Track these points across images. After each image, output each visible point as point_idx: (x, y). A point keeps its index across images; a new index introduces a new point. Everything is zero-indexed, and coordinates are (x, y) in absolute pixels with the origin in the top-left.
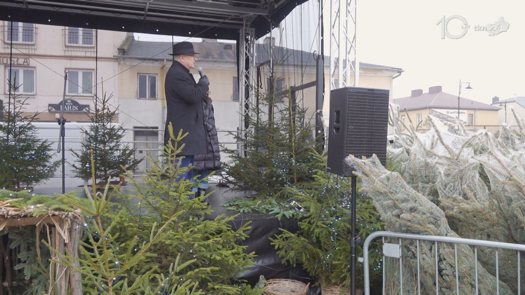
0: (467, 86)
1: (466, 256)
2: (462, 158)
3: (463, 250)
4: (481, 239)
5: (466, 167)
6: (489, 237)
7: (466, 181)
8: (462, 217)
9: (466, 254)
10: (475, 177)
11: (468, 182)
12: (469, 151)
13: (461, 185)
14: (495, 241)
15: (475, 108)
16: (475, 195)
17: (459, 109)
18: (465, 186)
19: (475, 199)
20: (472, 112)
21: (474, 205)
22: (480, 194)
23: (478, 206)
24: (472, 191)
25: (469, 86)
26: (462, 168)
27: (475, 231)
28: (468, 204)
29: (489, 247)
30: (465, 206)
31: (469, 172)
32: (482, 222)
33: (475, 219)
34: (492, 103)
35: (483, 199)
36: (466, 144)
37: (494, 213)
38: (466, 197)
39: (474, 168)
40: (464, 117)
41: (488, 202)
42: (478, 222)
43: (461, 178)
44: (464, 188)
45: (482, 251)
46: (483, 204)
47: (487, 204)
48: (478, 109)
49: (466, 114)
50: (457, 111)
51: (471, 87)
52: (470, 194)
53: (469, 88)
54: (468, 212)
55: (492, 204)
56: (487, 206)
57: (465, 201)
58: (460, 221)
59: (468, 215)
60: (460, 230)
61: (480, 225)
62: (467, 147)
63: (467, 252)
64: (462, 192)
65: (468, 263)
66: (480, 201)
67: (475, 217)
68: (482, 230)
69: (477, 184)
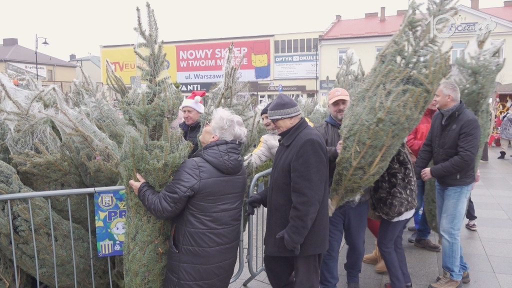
0: (44, 41)
1: (41, 208)
2: (32, 113)
3: (37, 203)
4: (56, 189)
5: (36, 122)
6: (63, 187)
7: (37, 136)
8: (35, 171)
9: (40, 206)
10: (46, 130)
11: (39, 136)
12: (39, 106)
13: (33, 140)
14: (68, 189)
15: (53, 64)
16: (47, 149)
17: (37, 64)
18: (36, 140)
19: (47, 152)
20: (51, 68)
21: (46, 158)
22: (52, 147)
23: (50, 158)
24: (44, 144)
25: (45, 41)
26: (32, 123)
27: (49, 183)
28: (40, 157)
29: (63, 196)
30: (38, 160)
31: (40, 127)
32: (55, 173)
33: (48, 171)
34: (69, 60)
35: (54, 151)
36: (35, 98)
37: (66, 163)
38: (38, 151)
39: (45, 122)
40: (43, 72)
41: (60, 154)
42: (51, 174)
43: (32, 133)
44: (36, 143)
45: (57, 200)
46: (55, 156)
47: (59, 155)
48: (57, 65)
49: (45, 70)
50: (35, 66)
51: (47, 42)
52: (42, 148)
53: (45, 43)
54: (41, 166)
55: (64, 155)
56: (59, 158)
57: (37, 155)
58: (34, 175)
59: (41, 168)
60: (35, 184)
61: (54, 176)
62: (37, 102)
63: (42, 204)
64: (33, 146)
65: (43, 214)
66: (52, 153)
67: (48, 169)
68: (56, 180)
69: (48, 137)
